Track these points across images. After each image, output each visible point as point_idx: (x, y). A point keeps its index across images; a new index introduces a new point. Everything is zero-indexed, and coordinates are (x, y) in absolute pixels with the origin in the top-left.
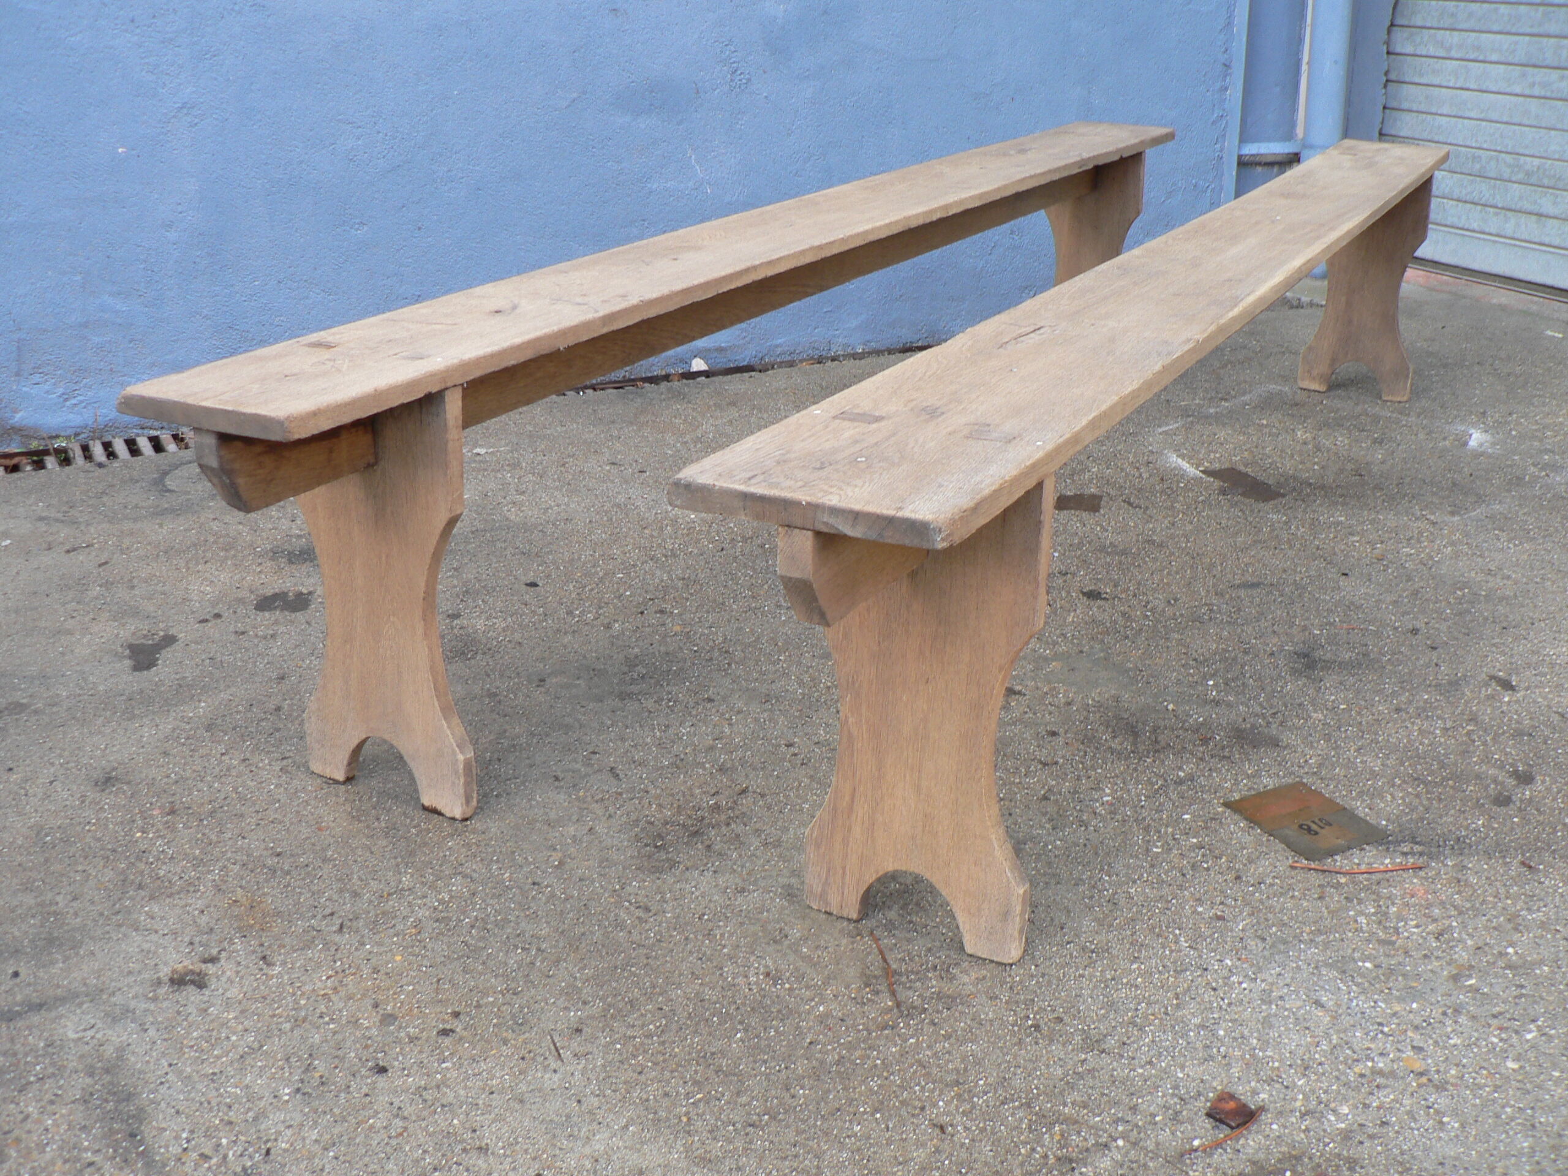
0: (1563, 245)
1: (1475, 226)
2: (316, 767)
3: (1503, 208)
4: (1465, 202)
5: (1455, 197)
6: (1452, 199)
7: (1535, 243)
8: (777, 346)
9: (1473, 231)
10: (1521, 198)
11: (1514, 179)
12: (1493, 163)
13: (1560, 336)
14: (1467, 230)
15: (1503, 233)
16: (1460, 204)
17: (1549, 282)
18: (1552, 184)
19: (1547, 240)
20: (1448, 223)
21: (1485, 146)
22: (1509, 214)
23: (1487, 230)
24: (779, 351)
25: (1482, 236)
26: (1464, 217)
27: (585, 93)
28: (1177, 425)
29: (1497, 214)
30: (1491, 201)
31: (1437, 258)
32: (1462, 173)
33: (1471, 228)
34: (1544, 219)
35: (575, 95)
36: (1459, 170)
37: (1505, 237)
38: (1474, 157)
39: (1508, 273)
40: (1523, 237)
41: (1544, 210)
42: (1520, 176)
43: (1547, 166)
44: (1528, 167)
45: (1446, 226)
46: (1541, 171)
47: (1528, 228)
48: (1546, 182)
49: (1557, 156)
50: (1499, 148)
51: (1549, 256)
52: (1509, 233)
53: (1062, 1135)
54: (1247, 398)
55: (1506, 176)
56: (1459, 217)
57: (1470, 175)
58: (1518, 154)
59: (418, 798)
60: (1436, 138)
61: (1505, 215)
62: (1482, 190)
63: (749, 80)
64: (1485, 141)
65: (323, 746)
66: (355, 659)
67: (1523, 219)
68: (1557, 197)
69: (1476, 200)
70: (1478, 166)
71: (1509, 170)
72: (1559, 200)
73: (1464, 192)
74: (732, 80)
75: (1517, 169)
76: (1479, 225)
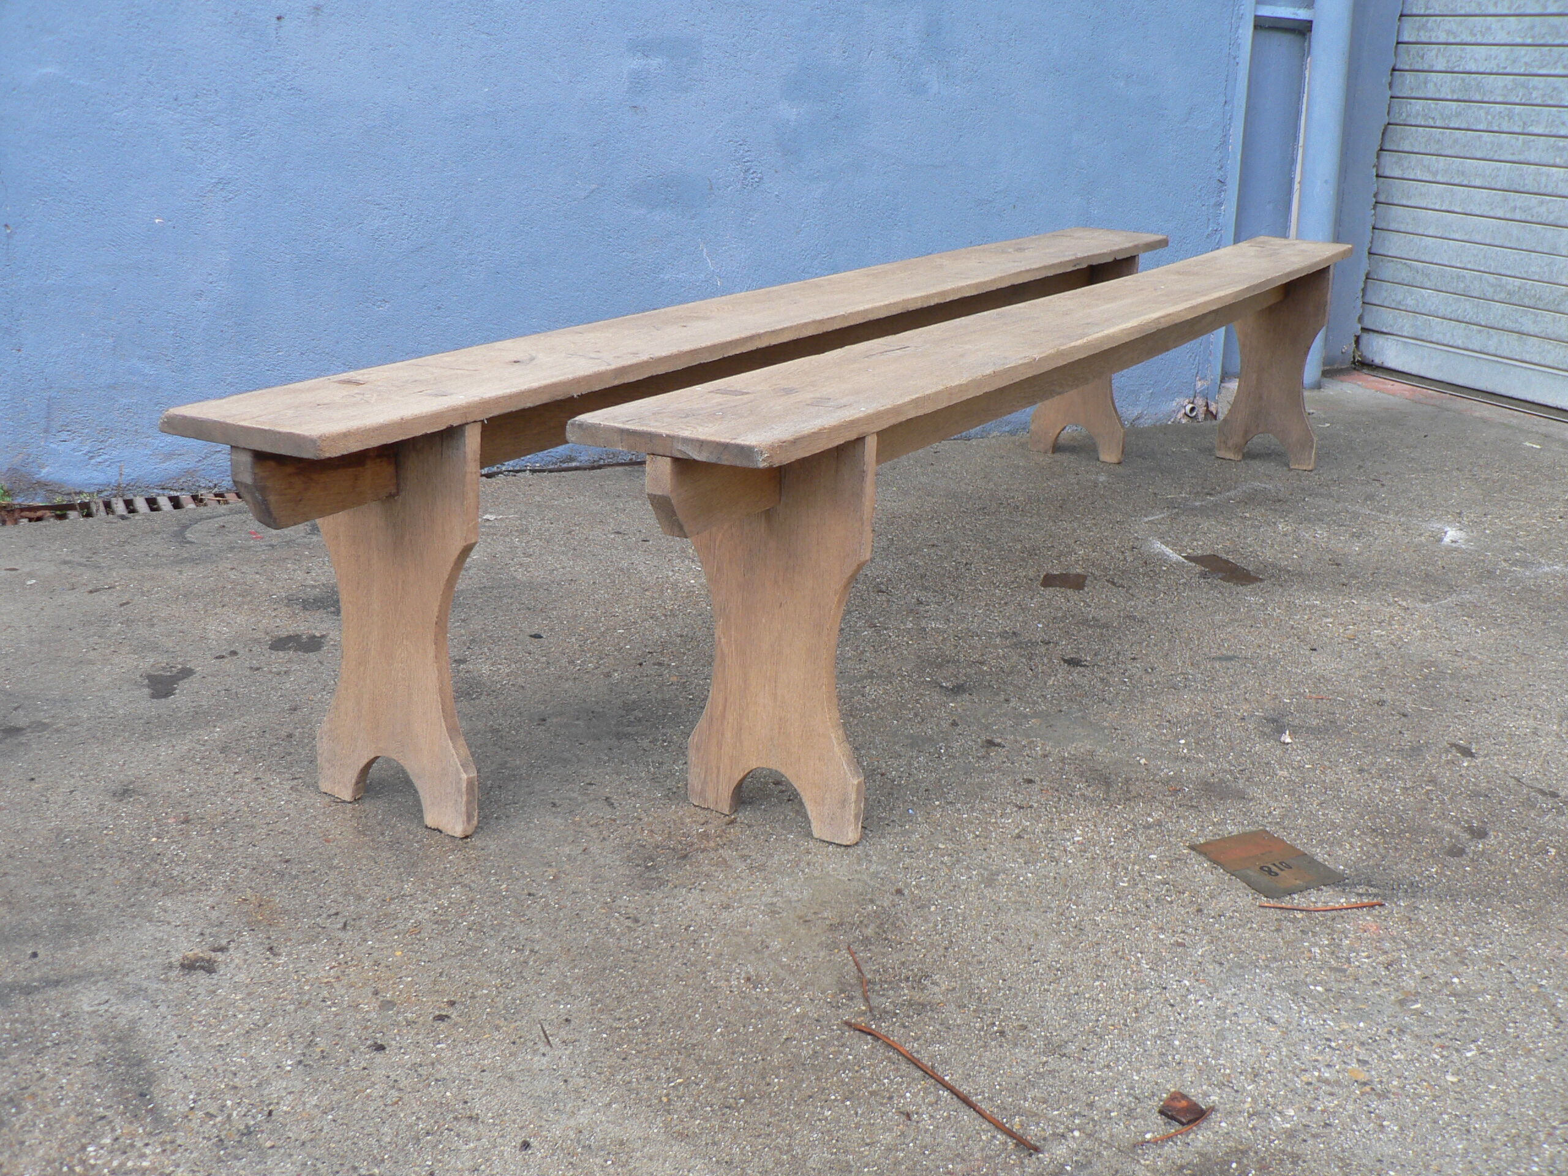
0: (1543, 362)
1: (1459, 343)
2: (325, 786)
3: (1486, 326)
4: (1450, 320)
5: (1440, 314)
6: (1438, 317)
7: (1516, 360)
9: (1458, 348)
10: (1503, 316)
11: (1496, 298)
12: (1476, 283)
13: (1538, 447)
14: (1452, 346)
15: (1486, 350)
16: (1446, 322)
17: (1530, 397)
18: (1532, 303)
19: (1527, 358)
20: (1434, 340)
21: (1469, 266)
22: (1492, 331)
23: (1471, 347)
25: (1466, 352)
26: (1449, 335)
27: (603, 185)
28: (1163, 515)
29: (1480, 332)
30: (1475, 319)
31: (1422, 374)
32: (1447, 292)
33: (1455, 344)
34: (1524, 336)
35: (593, 186)
36: (1444, 289)
37: (1488, 354)
38: (1459, 277)
39: (1490, 389)
40: (1505, 354)
41: (1524, 329)
42: (1502, 296)
43: (1528, 287)
44: (1510, 287)
45: (1431, 342)
46: (1522, 291)
47: (1510, 345)
48: (1527, 301)
49: (1536, 277)
50: (1482, 269)
51: (1530, 373)
52: (1492, 350)
53: (1022, 1125)
54: (1232, 493)
55: (1489, 295)
56: (1445, 334)
57: (1455, 294)
58: (1500, 275)
59: (422, 817)
60: (1423, 258)
61: (1488, 333)
62: (1467, 308)
63: (761, 178)
64: (1470, 262)
65: (333, 765)
66: (368, 681)
67: (1505, 337)
68: (1537, 316)
69: (1460, 318)
70: (1462, 285)
71: (1491, 290)
72: (1539, 319)
73: (1449, 310)
74: (745, 179)
75: (1499, 289)
76: (1463, 342)
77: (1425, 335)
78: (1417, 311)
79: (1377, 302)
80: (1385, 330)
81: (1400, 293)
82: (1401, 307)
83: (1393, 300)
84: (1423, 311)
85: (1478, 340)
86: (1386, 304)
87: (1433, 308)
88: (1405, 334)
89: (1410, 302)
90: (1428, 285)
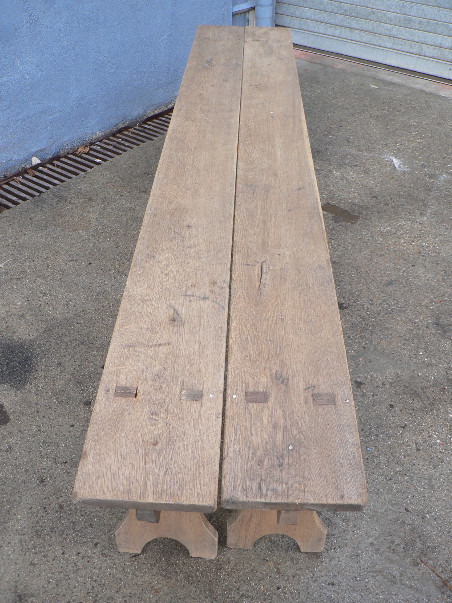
0: (361, 41)
1: (322, 32)
3: (334, 25)
4: (317, 21)
6: (311, 20)
7: (349, 39)
8: (65, 142)
9: (322, 34)
10: (342, 20)
11: (339, 13)
13: (377, 88)
14: (318, 33)
15: (334, 35)
16: (315, 22)
17: (356, 56)
18: (356, 15)
19: (354, 39)
20: (310, 30)
22: (337, 27)
23: (327, 33)
24: (66, 143)
25: (325, 36)
26: (317, 28)
29: (331, 27)
30: (329, 22)
31: (305, 45)
32: (315, 9)
33: (320, 32)
34: (352, 30)
36: (314, 8)
37: (335, 37)
39: (338, 51)
40: (344, 37)
41: (352, 26)
42: (342, 11)
43: (354, 8)
44: (345, 8)
45: (309, 31)
46: (351, 10)
47: (346, 33)
48: (353, 14)
49: (358, 4)
51: (355, 45)
52: (337, 35)
55: (335, 11)
56: (315, 28)
57: (319, 10)
58: (340, 2)
61: (335, 28)
62: (325, 16)
67: (344, 30)
68: (358, 21)
69: (322, 21)
70: (322, 6)
71: (336, 9)
72: (359, 22)
73: (317, 17)
75: (340, 9)
76: (324, 31)
77: (305, 28)
78: (301, 17)
79: (281, 13)
80: (285, 25)
81: (292, 9)
82: (293, 15)
83: (289, 12)
84: (304, 17)
85: (331, 31)
86: (285, 14)
87: (309, 16)
88: (296, 27)
89: (297, 13)
90: (306, 5)
